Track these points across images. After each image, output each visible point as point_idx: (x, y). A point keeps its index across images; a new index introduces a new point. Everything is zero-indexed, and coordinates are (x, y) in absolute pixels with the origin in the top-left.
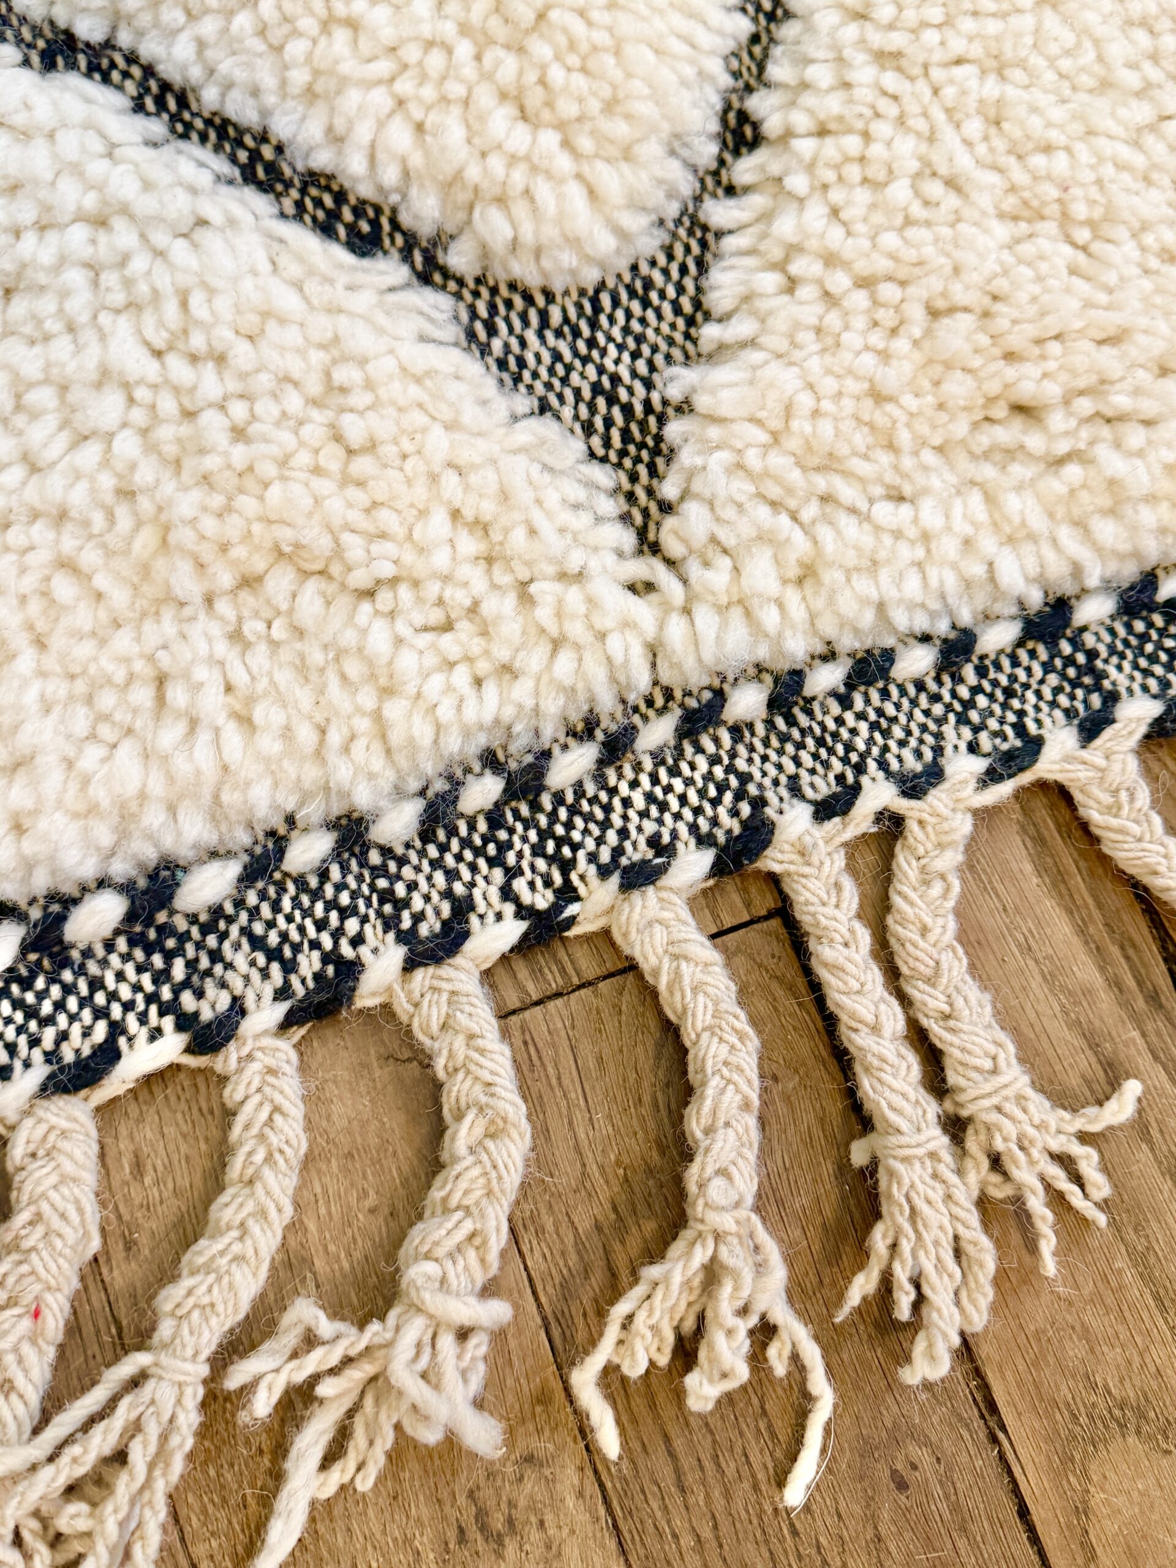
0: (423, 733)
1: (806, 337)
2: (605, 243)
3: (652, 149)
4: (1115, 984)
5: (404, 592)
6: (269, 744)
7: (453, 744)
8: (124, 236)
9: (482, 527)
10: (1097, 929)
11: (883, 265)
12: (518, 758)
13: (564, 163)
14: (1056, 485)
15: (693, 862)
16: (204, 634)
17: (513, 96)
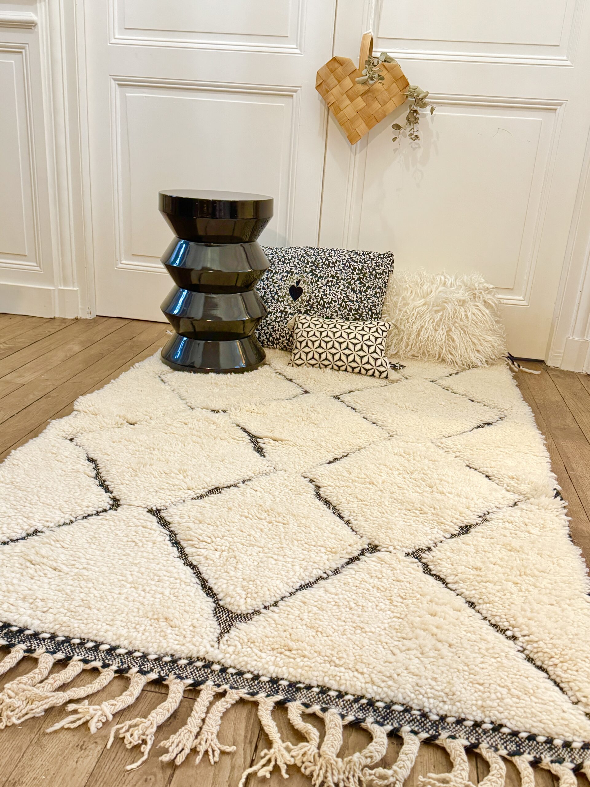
0: (165, 645)
1: (262, 627)
2: (243, 608)
3: (259, 600)
4: (246, 737)
5: (177, 629)
6: (144, 637)
7: (168, 650)
8: (178, 581)
9: (194, 627)
10: (250, 728)
11: (281, 623)
12: (177, 656)
13: (244, 596)
14: (287, 660)
15: (190, 681)
16: (147, 622)
17: (243, 587)
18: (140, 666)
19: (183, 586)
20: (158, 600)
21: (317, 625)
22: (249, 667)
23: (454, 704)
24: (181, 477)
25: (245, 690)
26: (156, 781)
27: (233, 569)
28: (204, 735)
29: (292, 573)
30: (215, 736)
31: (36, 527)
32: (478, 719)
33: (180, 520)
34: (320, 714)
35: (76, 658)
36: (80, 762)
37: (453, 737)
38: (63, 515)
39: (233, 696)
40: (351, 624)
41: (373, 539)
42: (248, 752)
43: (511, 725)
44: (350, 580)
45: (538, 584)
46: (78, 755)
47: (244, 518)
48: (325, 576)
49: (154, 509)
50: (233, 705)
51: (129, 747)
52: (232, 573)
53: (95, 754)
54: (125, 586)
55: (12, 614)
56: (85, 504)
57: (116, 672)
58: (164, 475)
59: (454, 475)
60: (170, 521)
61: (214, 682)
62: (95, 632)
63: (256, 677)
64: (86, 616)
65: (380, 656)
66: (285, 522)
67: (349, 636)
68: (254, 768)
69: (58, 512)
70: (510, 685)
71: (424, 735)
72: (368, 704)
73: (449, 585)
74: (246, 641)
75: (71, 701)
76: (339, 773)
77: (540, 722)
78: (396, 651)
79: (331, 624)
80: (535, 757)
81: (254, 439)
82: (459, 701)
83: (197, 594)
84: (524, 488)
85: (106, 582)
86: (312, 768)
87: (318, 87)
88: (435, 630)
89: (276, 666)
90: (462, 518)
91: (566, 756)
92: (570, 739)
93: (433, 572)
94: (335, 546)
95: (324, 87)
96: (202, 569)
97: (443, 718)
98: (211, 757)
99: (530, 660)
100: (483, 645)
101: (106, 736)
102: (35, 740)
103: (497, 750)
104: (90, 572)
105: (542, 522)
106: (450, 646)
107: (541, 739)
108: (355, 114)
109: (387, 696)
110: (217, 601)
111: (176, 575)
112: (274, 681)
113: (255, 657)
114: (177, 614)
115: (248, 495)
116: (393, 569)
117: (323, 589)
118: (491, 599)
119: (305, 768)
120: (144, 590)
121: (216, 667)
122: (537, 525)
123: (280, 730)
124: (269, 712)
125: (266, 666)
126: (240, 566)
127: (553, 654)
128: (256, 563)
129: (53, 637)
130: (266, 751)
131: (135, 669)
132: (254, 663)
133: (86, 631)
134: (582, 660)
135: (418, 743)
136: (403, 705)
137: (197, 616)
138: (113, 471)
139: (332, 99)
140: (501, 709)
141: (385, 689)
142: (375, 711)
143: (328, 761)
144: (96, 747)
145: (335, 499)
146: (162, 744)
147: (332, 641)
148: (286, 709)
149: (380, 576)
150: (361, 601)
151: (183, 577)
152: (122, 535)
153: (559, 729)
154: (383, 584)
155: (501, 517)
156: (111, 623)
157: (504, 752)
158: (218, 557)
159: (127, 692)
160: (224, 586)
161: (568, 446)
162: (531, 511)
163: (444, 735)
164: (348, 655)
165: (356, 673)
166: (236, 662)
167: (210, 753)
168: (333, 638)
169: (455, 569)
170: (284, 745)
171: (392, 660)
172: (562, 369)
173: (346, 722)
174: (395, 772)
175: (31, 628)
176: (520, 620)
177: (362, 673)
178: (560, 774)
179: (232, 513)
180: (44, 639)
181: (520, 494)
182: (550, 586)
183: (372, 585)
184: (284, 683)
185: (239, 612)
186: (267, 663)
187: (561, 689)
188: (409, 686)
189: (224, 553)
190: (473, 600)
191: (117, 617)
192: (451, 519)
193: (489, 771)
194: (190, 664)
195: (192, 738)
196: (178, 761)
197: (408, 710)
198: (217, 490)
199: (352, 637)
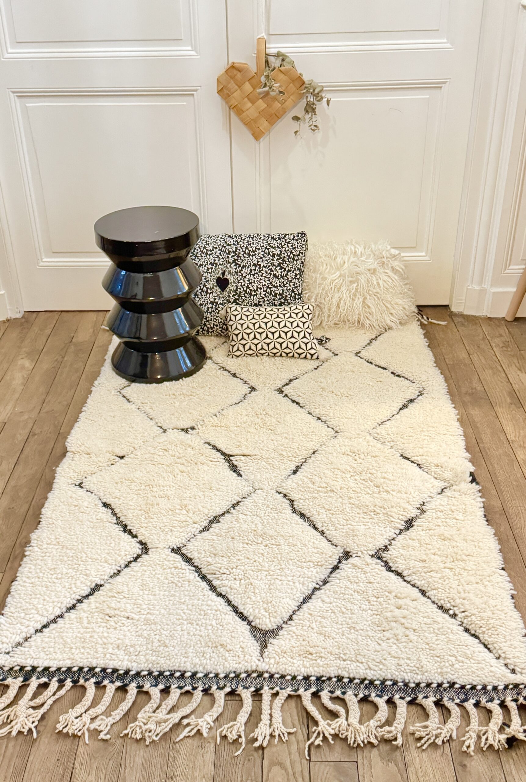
0: (228, 666)
1: (288, 640)
2: (270, 626)
3: (278, 617)
4: (299, 720)
5: (232, 652)
6: (212, 662)
7: (231, 668)
8: (218, 612)
9: (243, 648)
10: (300, 714)
11: (300, 634)
12: (238, 672)
13: (268, 616)
14: (311, 662)
15: (253, 689)
16: (210, 650)
17: (265, 609)
18: (217, 684)
19: (223, 616)
20: (210, 631)
21: (324, 632)
22: (288, 671)
23: (423, 674)
24: (184, 512)
25: (289, 689)
26: (255, 759)
27: (253, 594)
28: (275, 725)
29: (295, 590)
30: (281, 725)
31: (96, 582)
32: (440, 682)
33: (199, 555)
34: (341, 696)
35: (173, 687)
36: (205, 757)
37: (426, 697)
38: (110, 567)
39: (284, 694)
40: (346, 625)
41: (345, 547)
42: (304, 729)
43: (460, 682)
44: (337, 589)
45: (466, 568)
46: (202, 752)
47: (245, 545)
48: (318, 586)
49: (175, 548)
50: (285, 700)
51: (231, 741)
52: (254, 598)
53: (212, 749)
54: (183, 624)
55: (116, 662)
56: (123, 553)
57: (202, 691)
58: (170, 513)
59: (393, 471)
60: (192, 557)
61: (268, 686)
62: (177, 664)
63: (294, 678)
64: (167, 653)
65: (370, 648)
66: (278, 543)
67: (347, 635)
68: (312, 740)
69: (106, 565)
70: (456, 654)
71: (408, 699)
72: (369, 684)
73: (406, 578)
74: (280, 652)
75: (183, 718)
76: (363, 735)
77: (478, 676)
78: (380, 642)
79: (333, 629)
80: (476, 700)
81: (227, 457)
82: (426, 672)
83: (234, 620)
84: (448, 475)
85: (169, 622)
86: (346, 734)
87: (220, 92)
88: (403, 621)
89: (305, 667)
90: (405, 514)
91: (495, 696)
92: (496, 685)
93: (393, 569)
94: (319, 560)
95: (225, 91)
96: (231, 598)
97: (418, 685)
98: (283, 738)
99: (467, 630)
100: (436, 626)
101: (213, 737)
102: (171, 748)
103: (453, 700)
104: (154, 616)
105: (464, 507)
106: (414, 630)
107: (479, 687)
108: (258, 114)
109: (381, 676)
110: (249, 623)
111: (215, 608)
112: (306, 678)
113: (290, 664)
114: (228, 641)
115: (242, 521)
116: (365, 573)
117: (319, 600)
118: (436, 586)
119: (342, 734)
120: (197, 625)
121: (266, 675)
122: (461, 510)
123: (320, 713)
124: (310, 702)
125: (298, 669)
126: (257, 591)
127: (481, 625)
128: (267, 586)
129: (150, 673)
130: (315, 728)
131: (214, 687)
132: (290, 668)
133: (171, 665)
134: (501, 626)
135: (405, 705)
136: (391, 680)
137: (242, 639)
138: (130, 516)
139: (234, 102)
140: (453, 673)
141: (379, 672)
142: (375, 687)
143: (355, 728)
144: (210, 745)
145: (307, 511)
146: (251, 735)
147: (336, 642)
148: (319, 697)
149: (357, 581)
150: (349, 606)
151: (220, 608)
152: (162, 578)
153: (489, 679)
154: (361, 588)
155: (434, 507)
156: (186, 655)
157: (458, 701)
158: (238, 585)
159: (216, 705)
160: (251, 610)
161: (476, 413)
162: (455, 498)
163: (420, 696)
164: (349, 651)
165: (358, 664)
166: (278, 669)
167: (282, 736)
168: (337, 640)
169: (408, 563)
170: (326, 722)
171: (379, 650)
172: (465, 313)
173: (359, 699)
174: (396, 727)
175: (133, 669)
176: (458, 601)
177: (362, 663)
178: (492, 709)
179: (235, 542)
180: (145, 676)
181: (445, 480)
182: (474, 567)
183: (353, 589)
184: (313, 678)
185: (267, 629)
186: (299, 666)
187: (489, 649)
188: (393, 667)
189: (242, 581)
190: (424, 589)
191: (189, 650)
192: (397, 516)
193: (450, 716)
194: (249, 676)
195: (268, 727)
196: (265, 745)
197: (395, 683)
198: (216, 519)
199: (349, 636)
